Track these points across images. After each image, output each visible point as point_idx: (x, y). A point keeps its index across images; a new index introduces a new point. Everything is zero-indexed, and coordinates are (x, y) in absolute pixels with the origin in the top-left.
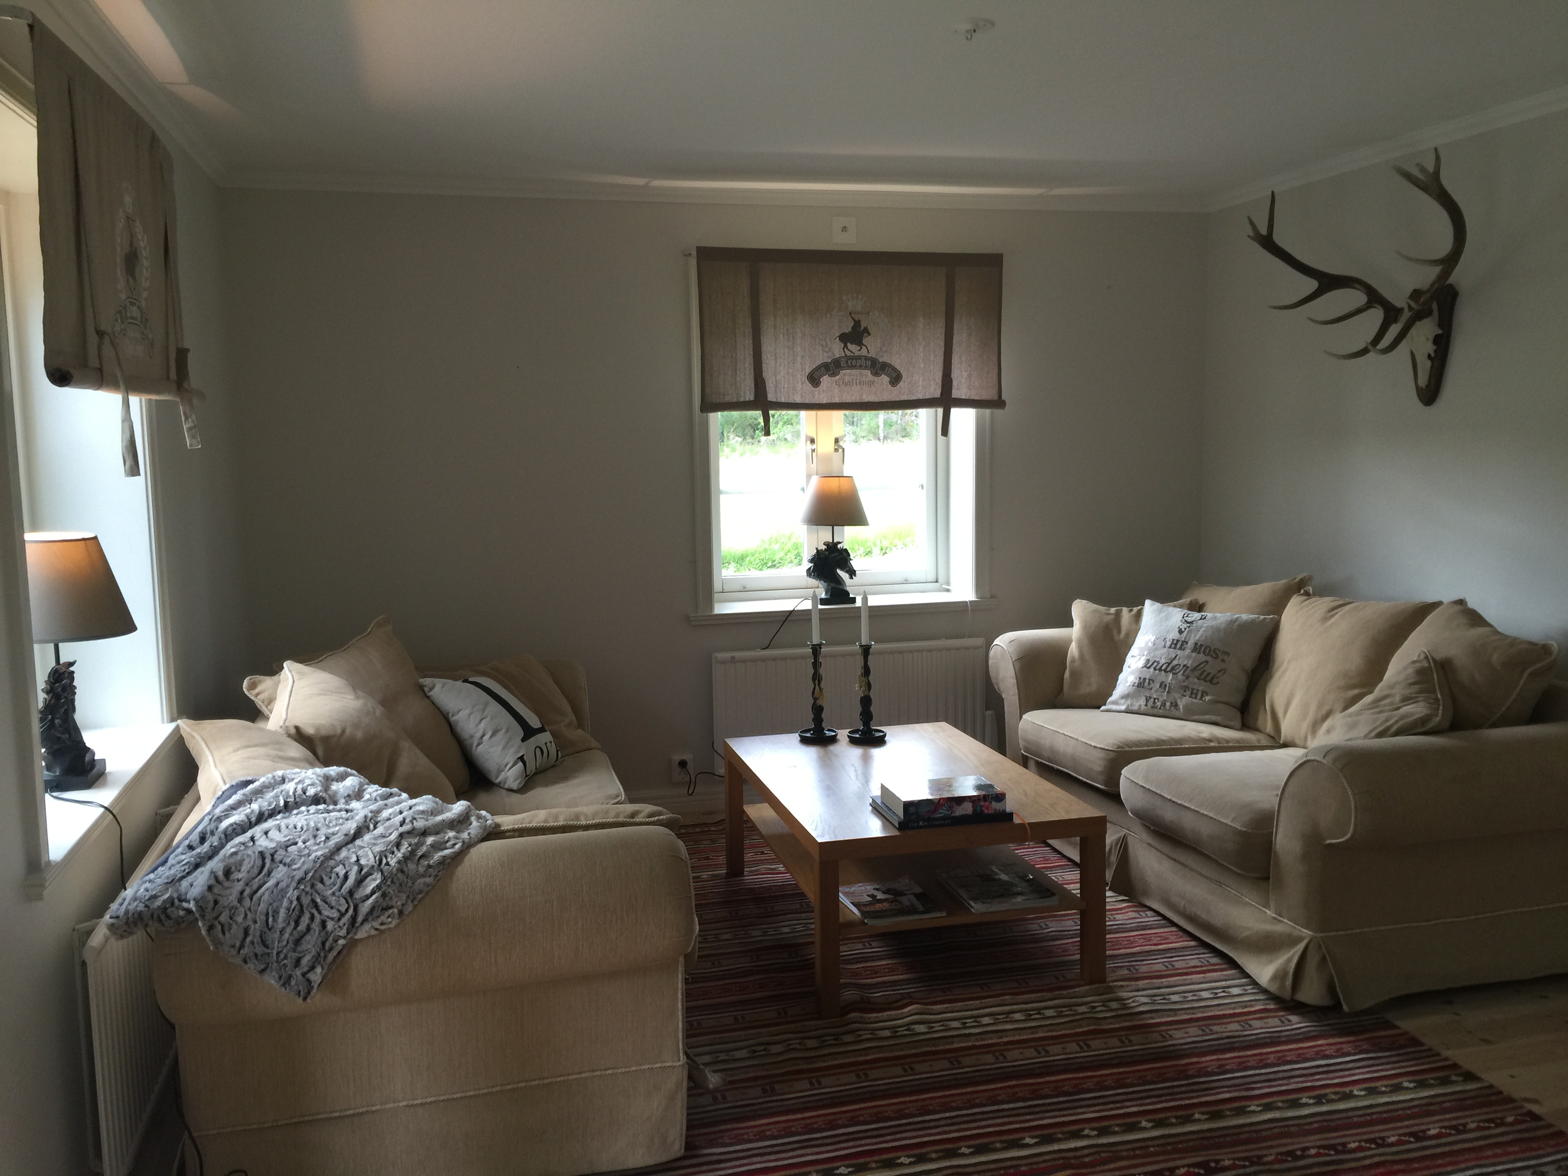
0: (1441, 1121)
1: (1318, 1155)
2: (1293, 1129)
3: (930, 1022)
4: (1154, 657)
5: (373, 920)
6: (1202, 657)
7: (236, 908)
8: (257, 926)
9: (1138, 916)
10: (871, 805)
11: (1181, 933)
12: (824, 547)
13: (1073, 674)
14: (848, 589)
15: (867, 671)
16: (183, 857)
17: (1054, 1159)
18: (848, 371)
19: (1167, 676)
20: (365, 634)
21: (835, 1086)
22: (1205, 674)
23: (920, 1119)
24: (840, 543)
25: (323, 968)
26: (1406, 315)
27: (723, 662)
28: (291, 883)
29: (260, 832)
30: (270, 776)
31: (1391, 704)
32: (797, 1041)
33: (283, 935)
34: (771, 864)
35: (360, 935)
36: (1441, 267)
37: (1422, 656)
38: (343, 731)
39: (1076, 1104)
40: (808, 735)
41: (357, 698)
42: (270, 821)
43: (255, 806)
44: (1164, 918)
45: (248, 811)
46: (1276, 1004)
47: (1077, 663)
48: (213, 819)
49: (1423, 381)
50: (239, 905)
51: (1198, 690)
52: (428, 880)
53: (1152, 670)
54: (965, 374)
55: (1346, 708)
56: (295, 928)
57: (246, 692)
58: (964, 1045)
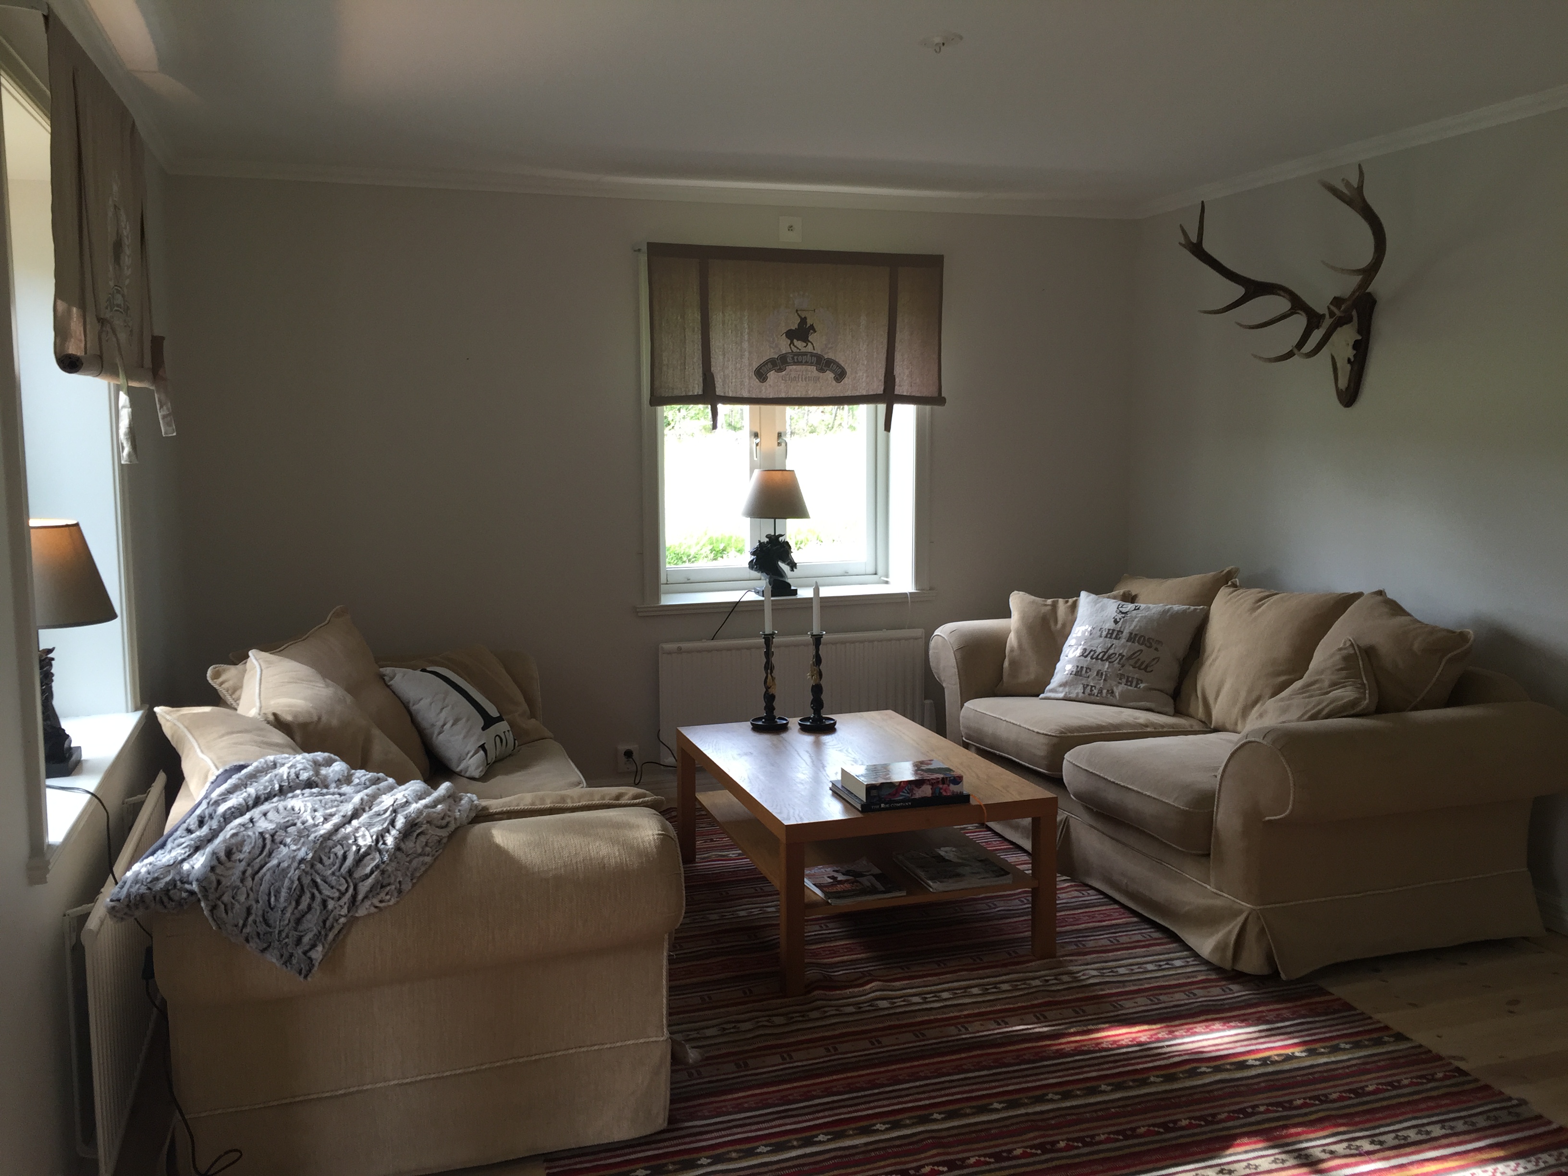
0: (1378, 1078)
1: (1267, 1111)
2: (1242, 1088)
3: (892, 999)
4: (1091, 646)
5: (373, 896)
6: (1136, 646)
7: (238, 888)
8: (259, 905)
9: (1081, 895)
10: (831, 789)
11: (1122, 910)
12: (766, 540)
13: (1013, 663)
14: (789, 581)
15: (818, 660)
16: (183, 840)
17: (1021, 1122)
18: (794, 367)
19: (1104, 665)
20: (324, 624)
21: (807, 1060)
22: (1139, 663)
23: (891, 1088)
24: (782, 536)
25: (324, 947)
26: (1327, 322)
27: (670, 653)
28: (292, 863)
29: (259, 814)
30: (262, 760)
31: (1320, 689)
32: (764, 1019)
33: (285, 914)
34: (721, 850)
35: (361, 912)
36: (1361, 277)
37: (1348, 644)
38: (320, 719)
39: (1038, 1071)
40: (760, 723)
41: (327, 686)
42: (267, 803)
43: (251, 790)
44: (1106, 896)
45: (245, 795)
46: (1218, 974)
47: (1016, 653)
48: (211, 803)
49: (1343, 383)
50: (241, 885)
51: (1133, 678)
52: (428, 859)
53: (1089, 658)
54: (907, 372)
55: (1274, 695)
56: (296, 908)
57: (210, 681)
58: (926, 1018)
